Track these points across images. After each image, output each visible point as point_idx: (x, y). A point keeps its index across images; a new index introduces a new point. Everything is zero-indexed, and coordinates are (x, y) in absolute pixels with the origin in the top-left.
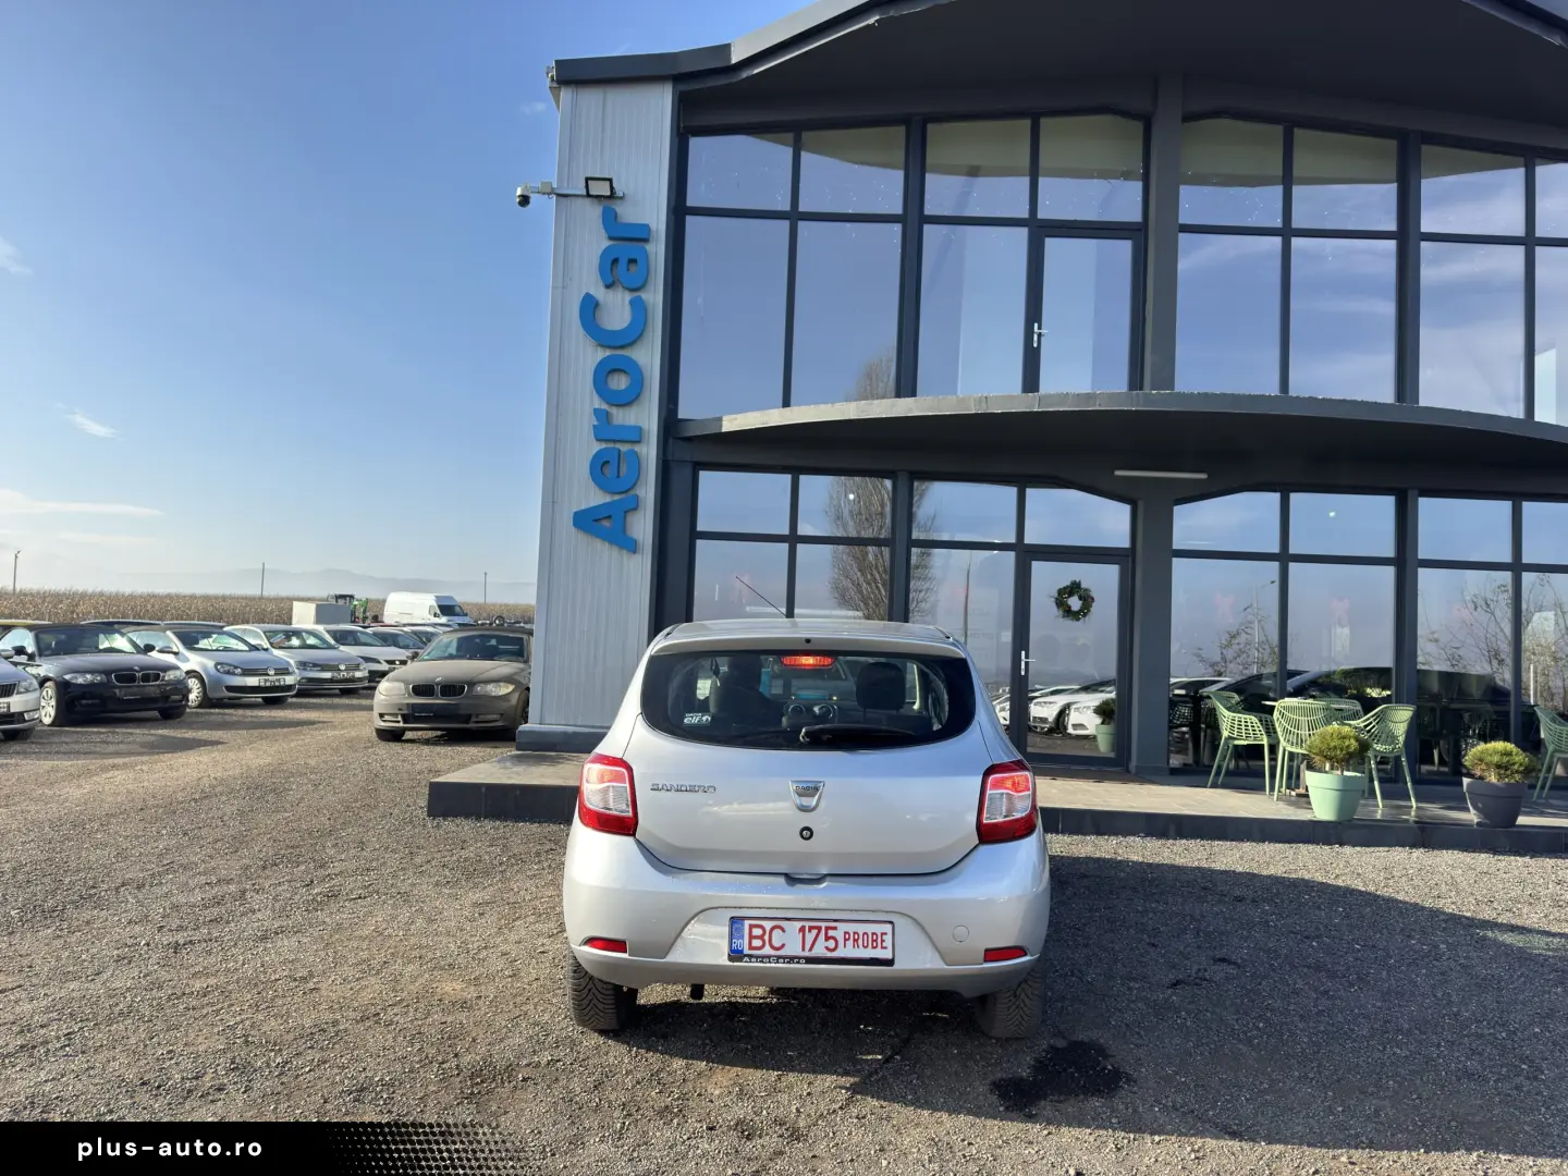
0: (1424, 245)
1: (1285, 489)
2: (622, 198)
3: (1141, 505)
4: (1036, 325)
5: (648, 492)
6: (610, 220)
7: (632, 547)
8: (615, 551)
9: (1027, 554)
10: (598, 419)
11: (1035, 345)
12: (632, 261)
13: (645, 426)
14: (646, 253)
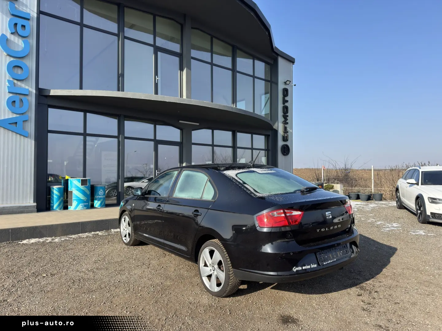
0: (238, 74)
1: (213, 129)
3: (184, 130)
4: (157, 76)
7: (28, 136)
8: (18, 136)
9: (157, 142)
10: (9, 85)
11: (157, 82)
12: (23, 26)
13: (30, 89)
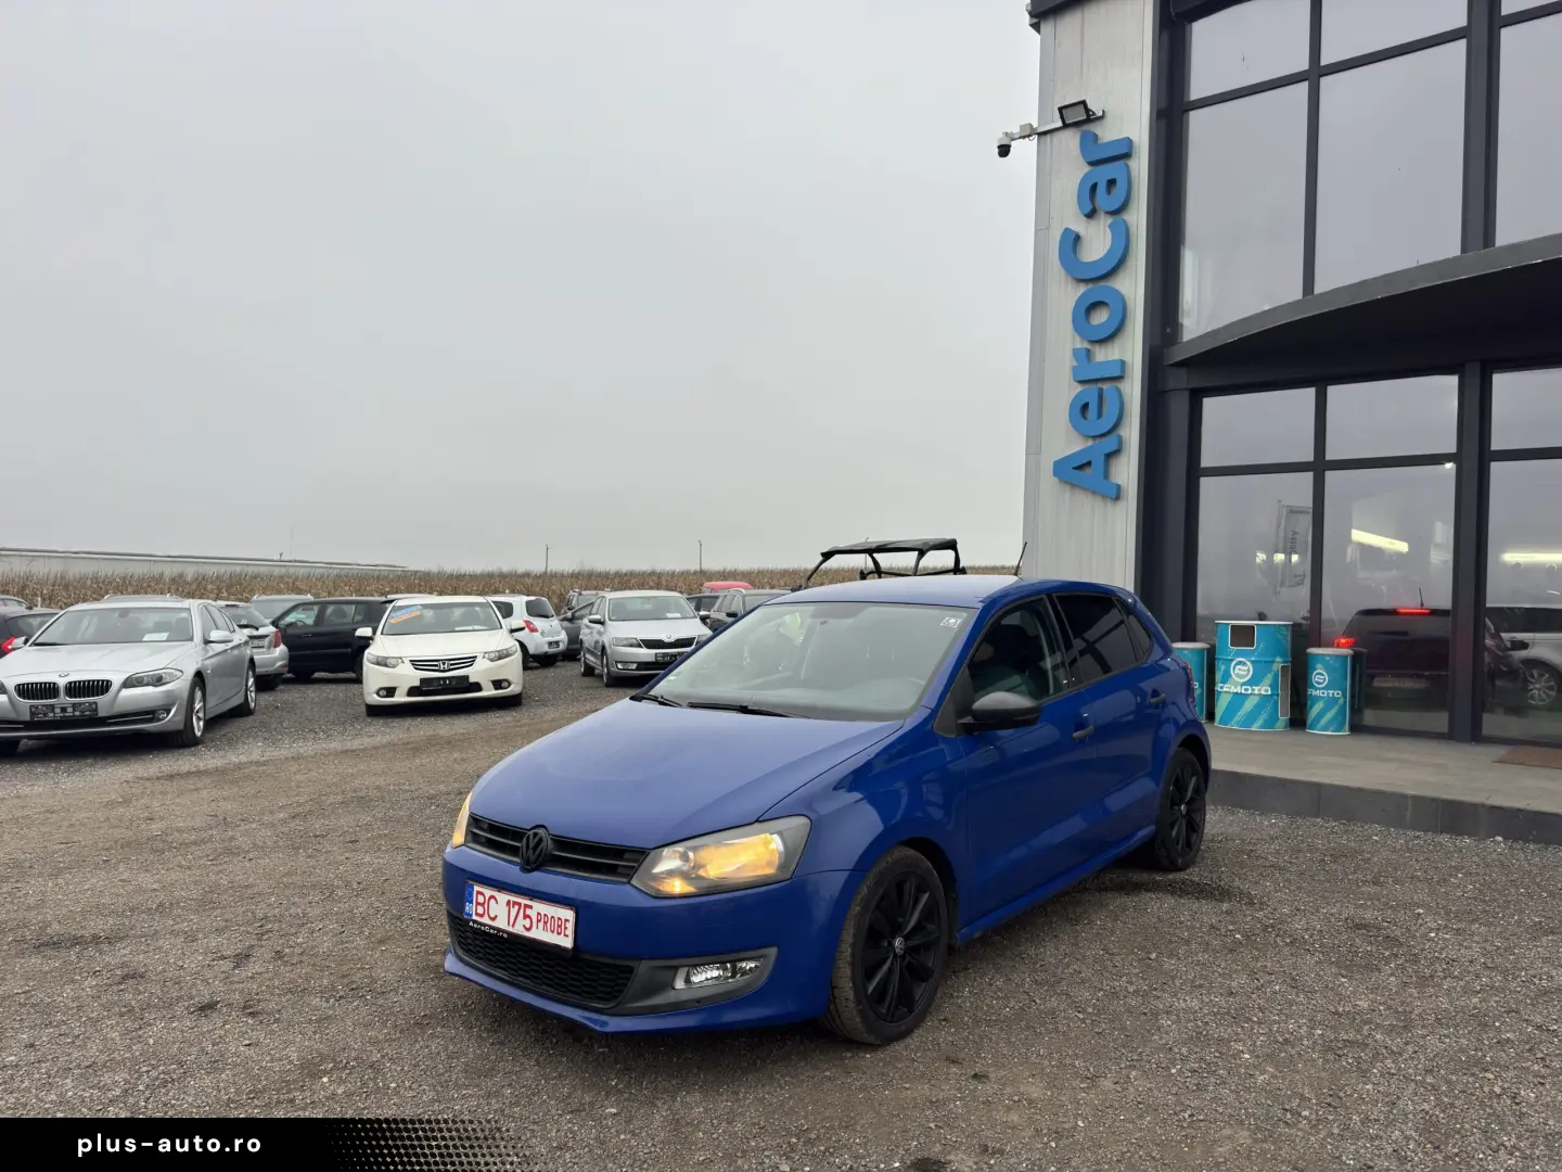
2: (1102, 117)
5: (1132, 432)
6: (1089, 142)
7: (1117, 495)
8: (1098, 503)
10: (1077, 361)
12: (1112, 183)
13: (1127, 359)
14: (1127, 167)
